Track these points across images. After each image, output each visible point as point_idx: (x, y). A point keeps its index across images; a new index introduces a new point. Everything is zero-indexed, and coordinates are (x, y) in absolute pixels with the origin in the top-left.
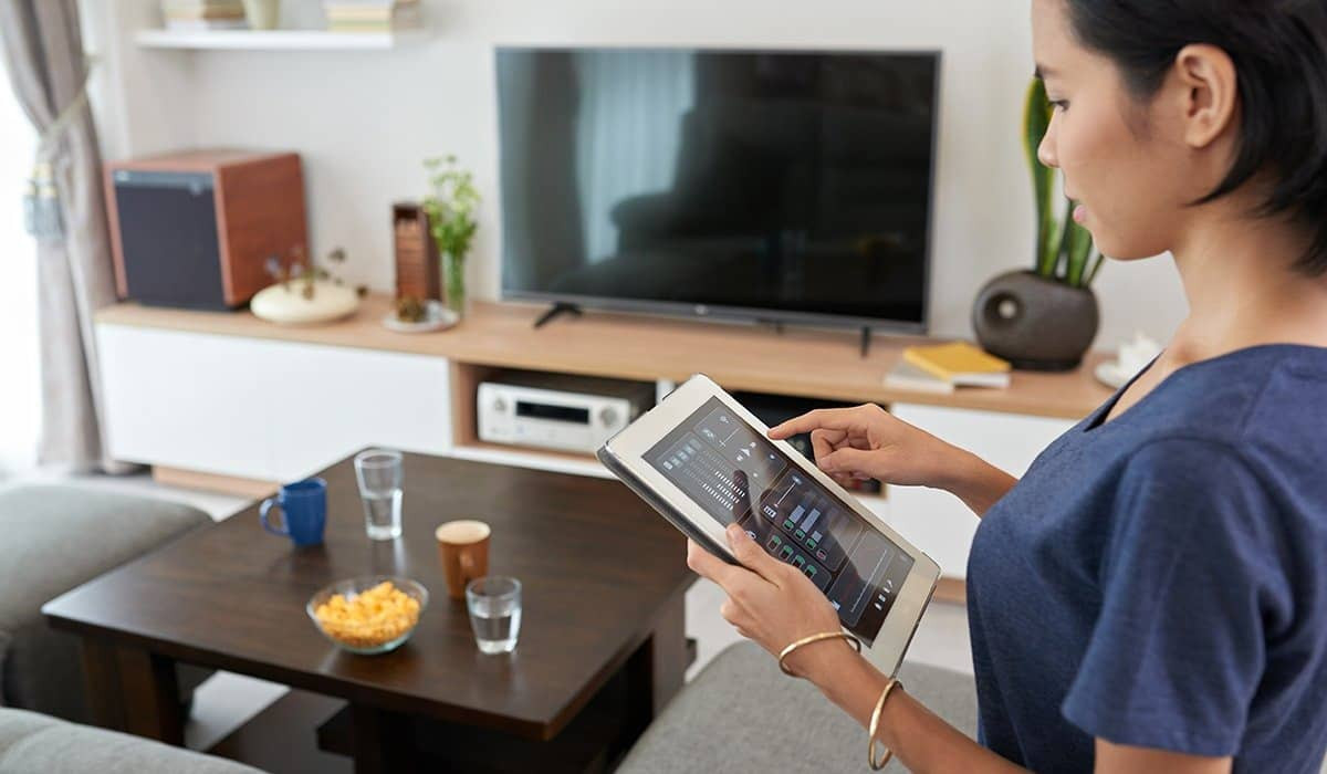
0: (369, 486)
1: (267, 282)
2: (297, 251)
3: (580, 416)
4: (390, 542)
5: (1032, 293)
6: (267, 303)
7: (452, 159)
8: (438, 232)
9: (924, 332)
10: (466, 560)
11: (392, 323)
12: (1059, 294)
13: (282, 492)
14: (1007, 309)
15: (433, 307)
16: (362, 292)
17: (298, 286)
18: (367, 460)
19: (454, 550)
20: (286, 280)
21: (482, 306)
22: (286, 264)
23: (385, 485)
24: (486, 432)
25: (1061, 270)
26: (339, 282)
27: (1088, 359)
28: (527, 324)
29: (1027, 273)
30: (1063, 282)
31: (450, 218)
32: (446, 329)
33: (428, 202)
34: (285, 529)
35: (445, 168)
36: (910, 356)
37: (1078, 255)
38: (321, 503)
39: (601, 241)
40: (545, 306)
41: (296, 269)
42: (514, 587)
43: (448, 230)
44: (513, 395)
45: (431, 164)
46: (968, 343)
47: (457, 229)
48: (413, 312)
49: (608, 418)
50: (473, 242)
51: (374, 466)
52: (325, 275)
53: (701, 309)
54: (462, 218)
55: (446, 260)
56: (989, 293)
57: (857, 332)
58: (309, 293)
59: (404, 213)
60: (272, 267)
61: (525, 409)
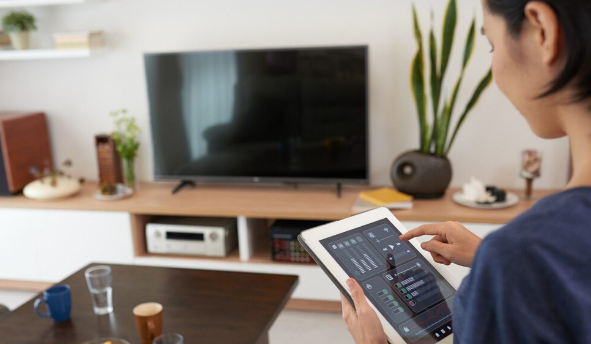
0: (94, 286)
1: (30, 179)
2: (46, 162)
3: (199, 237)
4: (107, 316)
5: (420, 161)
6: (32, 190)
7: (124, 111)
8: (120, 148)
9: (368, 183)
10: (151, 325)
11: (99, 196)
12: (433, 161)
13: (46, 294)
14: (408, 170)
15: (120, 187)
16: (82, 181)
17: (48, 180)
18: (91, 273)
19: (144, 320)
20: (41, 177)
21: (145, 185)
22: (41, 169)
23: (102, 285)
24: (151, 248)
25: (433, 149)
26: (69, 177)
27: (448, 192)
28: (168, 192)
29: (416, 152)
30: (434, 155)
31: (125, 141)
32: (127, 197)
33: (114, 134)
34: (49, 313)
35: (121, 116)
36: (363, 196)
37: (440, 142)
38: (68, 298)
39: (198, 148)
40: (177, 182)
41: (46, 171)
42: (178, 338)
43: (125, 147)
44: (164, 229)
45: (114, 114)
46: (390, 187)
47: (129, 146)
48: (109, 190)
49: (213, 237)
50: (139, 152)
51: (96, 276)
52: (62, 174)
53: (256, 179)
54: (132, 140)
55: (125, 163)
56: (400, 162)
57: (334, 186)
58: (54, 184)
59: (101, 140)
60: (34, 171)
61: (171, 235)
